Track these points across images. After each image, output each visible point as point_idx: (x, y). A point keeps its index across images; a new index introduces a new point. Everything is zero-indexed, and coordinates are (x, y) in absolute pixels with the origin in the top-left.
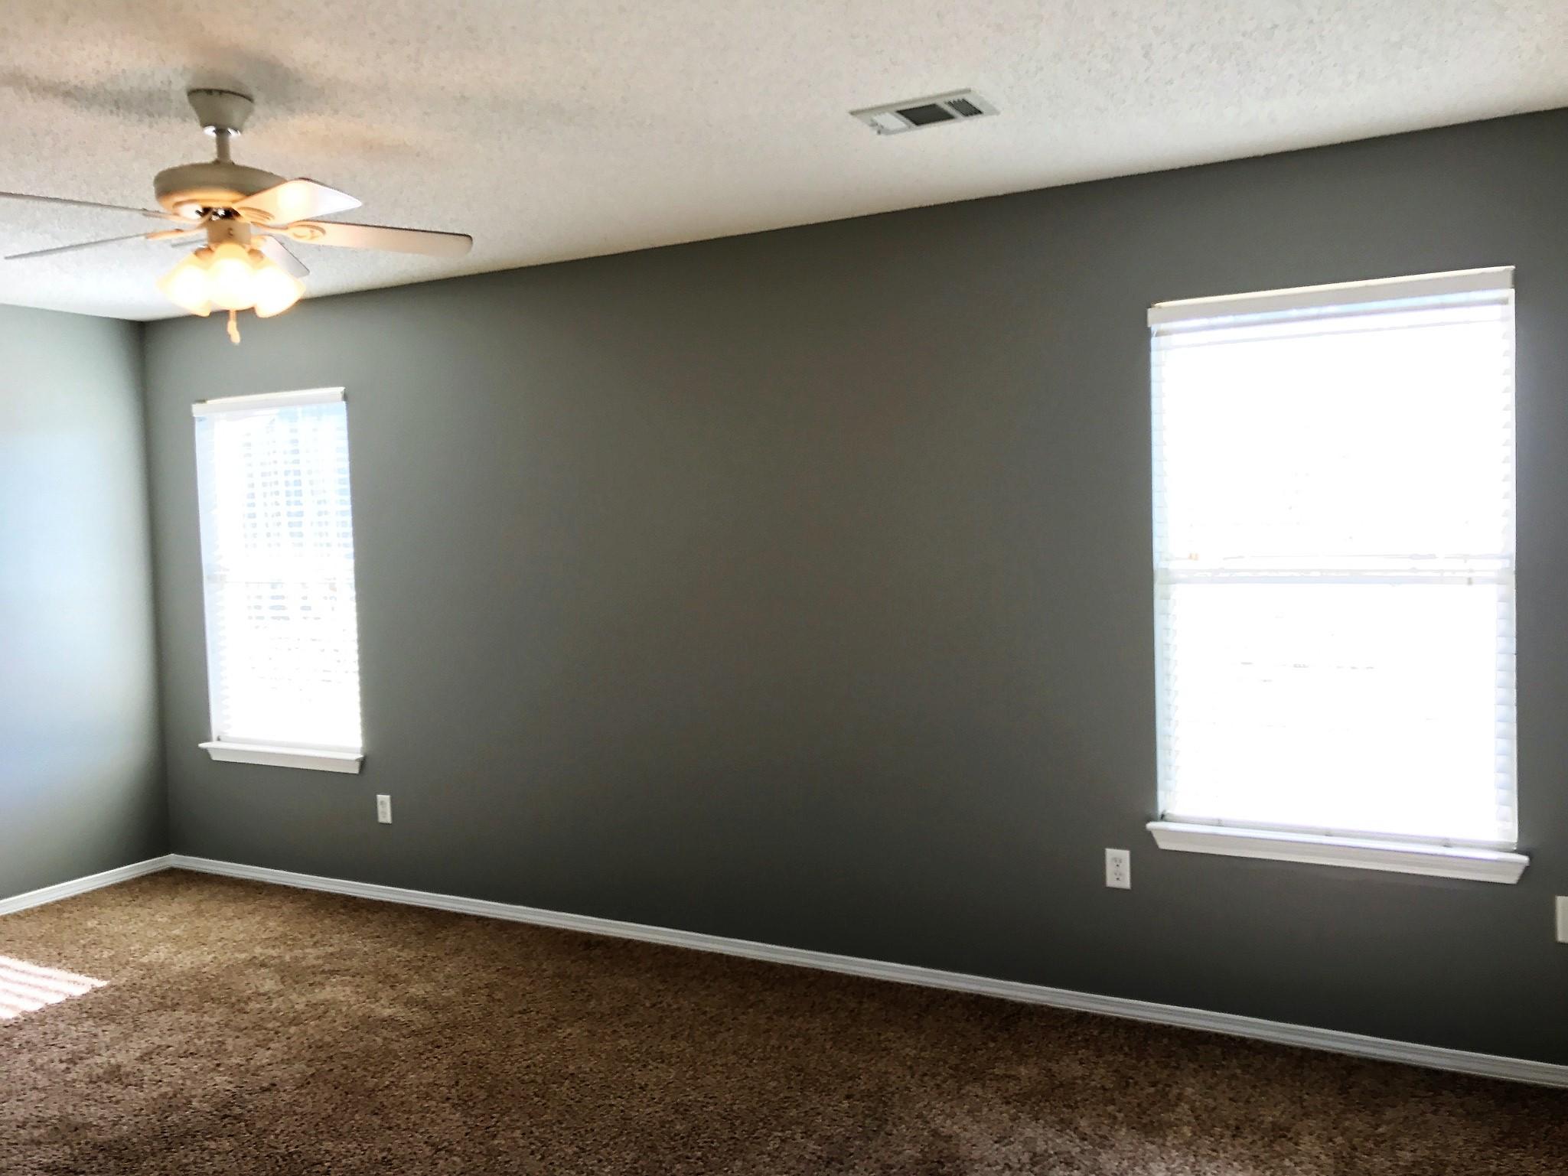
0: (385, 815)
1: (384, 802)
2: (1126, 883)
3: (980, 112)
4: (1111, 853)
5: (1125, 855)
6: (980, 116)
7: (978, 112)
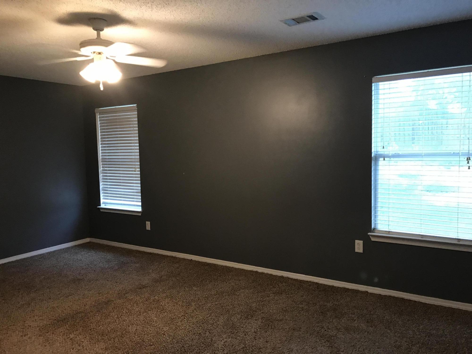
0: (148, 227)
1: (148, 224)
2: (361, 251)
3: (318, 19)
4: (357, 241)
5: (361, 242)
6: (318, 20)
7: (317, 19)
